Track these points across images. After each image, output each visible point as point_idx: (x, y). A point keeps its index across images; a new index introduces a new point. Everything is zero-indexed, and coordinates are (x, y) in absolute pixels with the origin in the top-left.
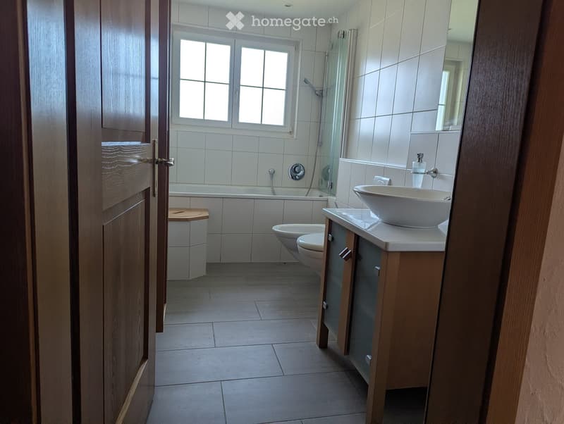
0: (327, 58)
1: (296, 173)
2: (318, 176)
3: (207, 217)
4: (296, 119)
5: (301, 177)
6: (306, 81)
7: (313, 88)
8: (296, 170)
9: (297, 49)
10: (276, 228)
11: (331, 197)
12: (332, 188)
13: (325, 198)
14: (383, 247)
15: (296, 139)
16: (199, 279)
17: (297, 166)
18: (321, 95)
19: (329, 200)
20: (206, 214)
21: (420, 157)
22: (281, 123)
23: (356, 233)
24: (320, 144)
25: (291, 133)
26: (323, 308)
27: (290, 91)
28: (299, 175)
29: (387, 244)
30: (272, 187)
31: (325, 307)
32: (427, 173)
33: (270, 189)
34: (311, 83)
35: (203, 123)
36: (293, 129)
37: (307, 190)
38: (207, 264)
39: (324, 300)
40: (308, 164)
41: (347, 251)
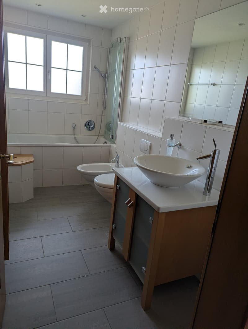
0: (109, 52)
1: (89, 125)
2: (103, 129)
3: (33, 162)
4: (89, 92)
5: (93, 128)
6: (95, 67)
7: (99, 72)
8: (90, 124)
9: (89, 44)
10: (79, 168)
11: (112, 145)
12: (113, 138)
13: (108, 144)
14: (156, 209)
15: (89, 105)
16: (29, 201)
17: (90, 122)
18: (105, 76)
19: (111, 148)
20: (32, 159)
21: (172, 137)
22: (79, 94)
23: (136, 192)
24: (104, 108)
25: (86, 100)
26: (112, 228)
27: (85, 72)
28: (91, 127)
29: (159, 208)
30: (74, 135)
31: (114, 228)
32: (175, 146)
33: (73, 136)
34: (99, 69)
35: (26, 92)
36: (87, 98)
37: (96, 137)
38: (34, 188)
39: (113, 223)
40: (96, 120)
41: (130, 201)
